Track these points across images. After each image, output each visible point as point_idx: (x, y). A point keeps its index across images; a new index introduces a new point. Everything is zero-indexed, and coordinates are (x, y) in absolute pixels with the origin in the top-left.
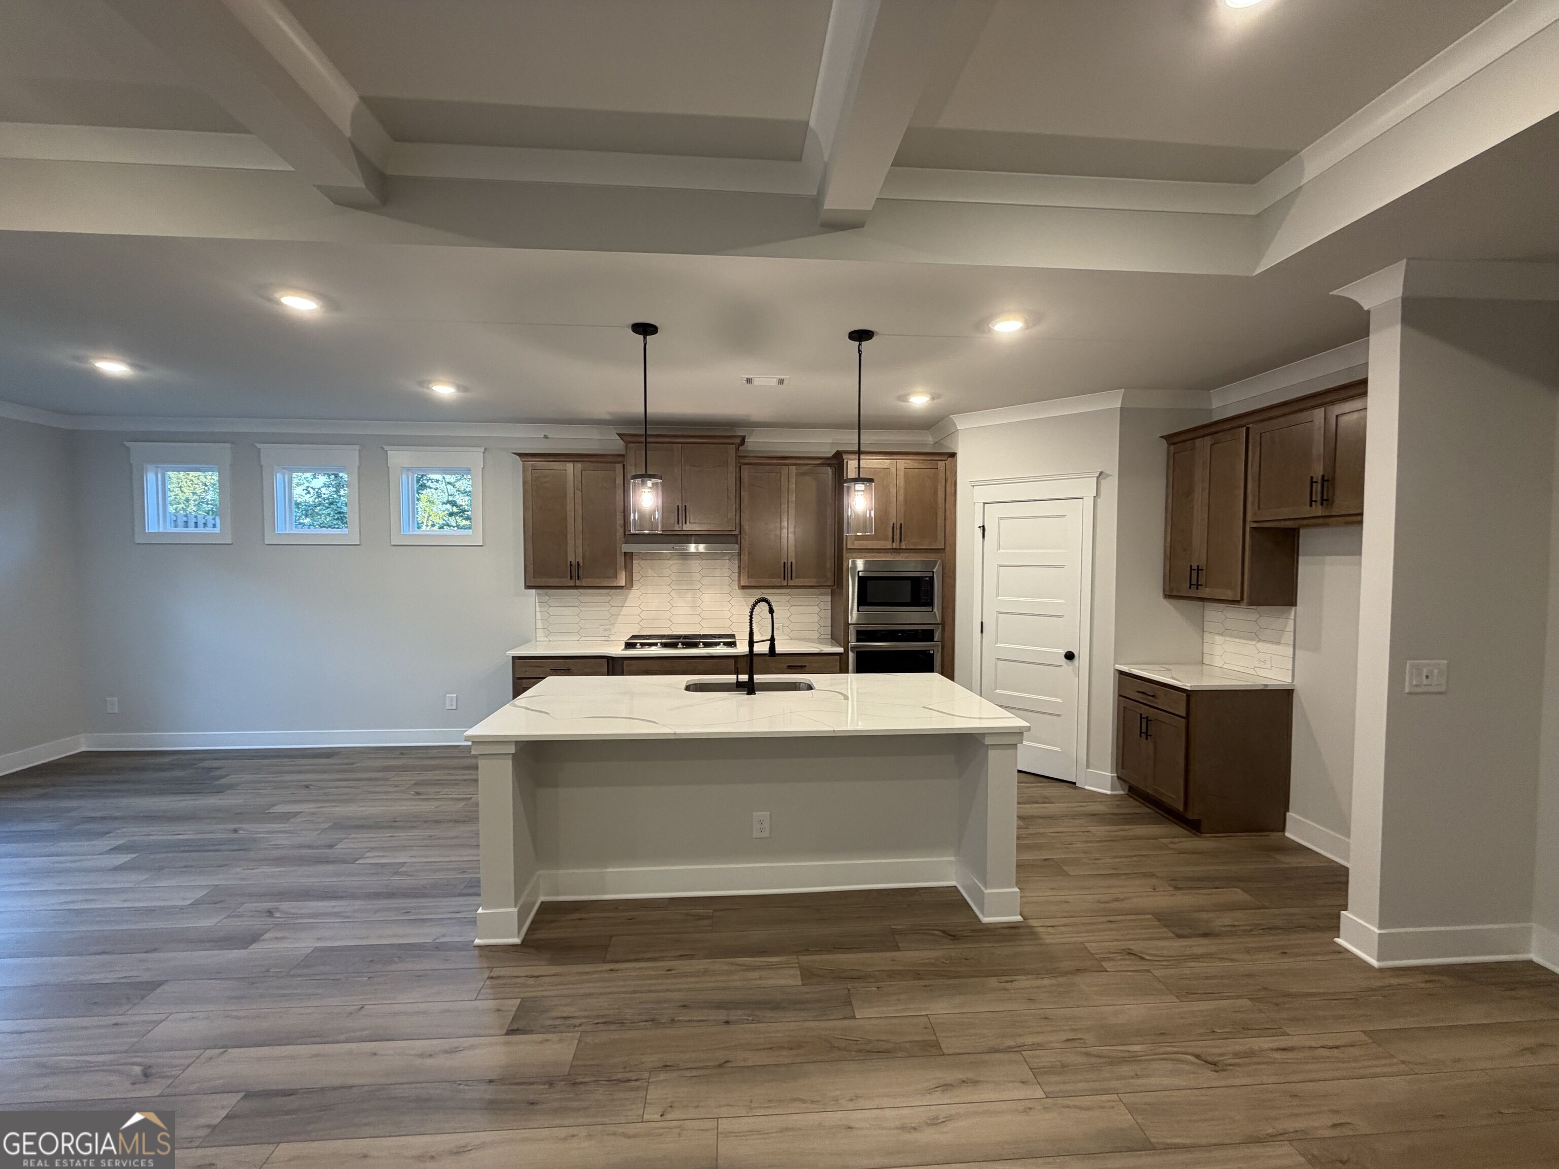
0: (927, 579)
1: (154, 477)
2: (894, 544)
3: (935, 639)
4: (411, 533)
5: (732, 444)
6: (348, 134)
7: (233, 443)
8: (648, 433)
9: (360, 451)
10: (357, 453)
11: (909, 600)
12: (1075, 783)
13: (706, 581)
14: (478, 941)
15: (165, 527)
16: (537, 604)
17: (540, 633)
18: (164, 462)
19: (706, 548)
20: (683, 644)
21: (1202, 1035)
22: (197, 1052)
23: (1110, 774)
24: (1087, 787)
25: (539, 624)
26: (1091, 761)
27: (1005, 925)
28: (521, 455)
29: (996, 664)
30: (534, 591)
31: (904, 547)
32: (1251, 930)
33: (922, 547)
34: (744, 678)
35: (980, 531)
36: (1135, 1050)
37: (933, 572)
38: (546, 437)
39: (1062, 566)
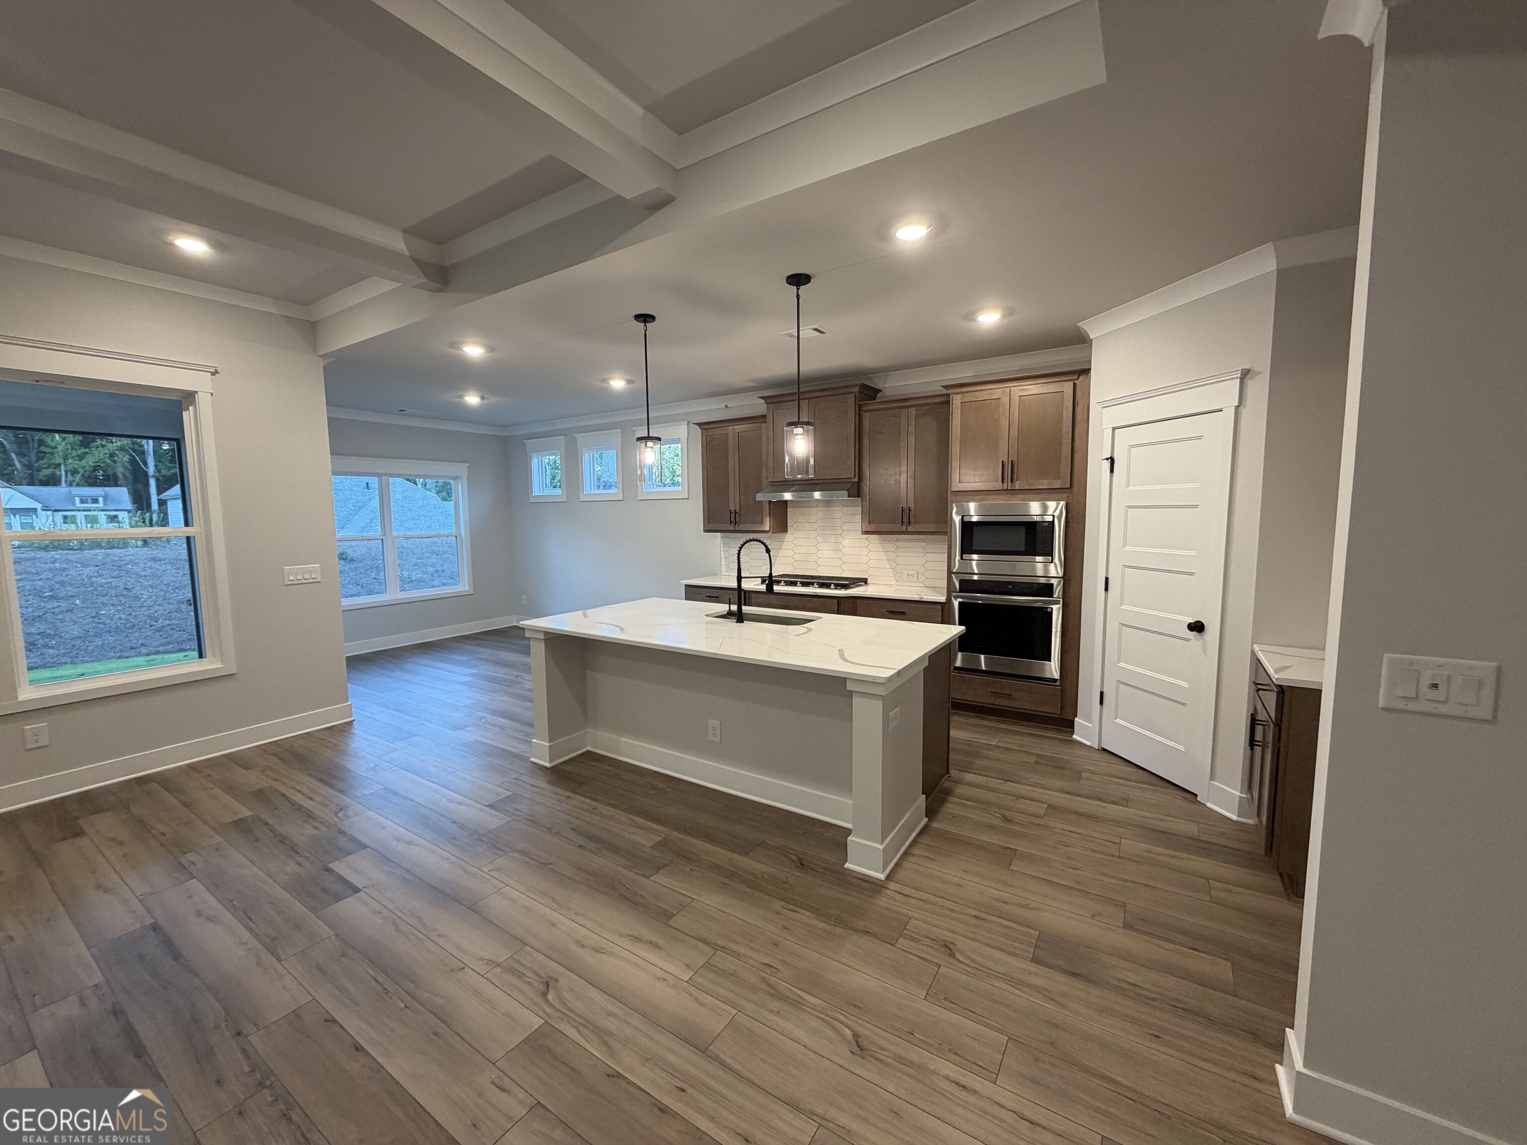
0: (1046, 524)
1: (537, 460)
2: (1005, 485)
3: (1054, 596)
4: (651, 490)
5: (852, 393)
6: (408, 254)
7: (565, 435)
8: (801, 390)
9: (622, 433)
10: (620, 434)
11: (1023, 549)
12: (1196, 795)
13: (845, 527)
14: (532, 759)
15: (543, 492)
16: (722, 545)
17: (724, 568)
18: (541, 451)
19: (821, 495)
20: (818, 583)
21: (898, 1030)
22: (392, 766)
23: (1238, 794)
24: (1209, 805)
25: (723, 563)
26: (1218, 769)
27: (860, 876)
28: (699, 424)
29: (1120, 633)
30: (719, 534)
31: (1017, 488)
32: (1154, 1000)
33: (1041, 487)
34: (734, 608)
35: (1107, 464)
36: (809, 1000)
37: (1054, 516)
38: (727, 406)
39: (1196, 506)
